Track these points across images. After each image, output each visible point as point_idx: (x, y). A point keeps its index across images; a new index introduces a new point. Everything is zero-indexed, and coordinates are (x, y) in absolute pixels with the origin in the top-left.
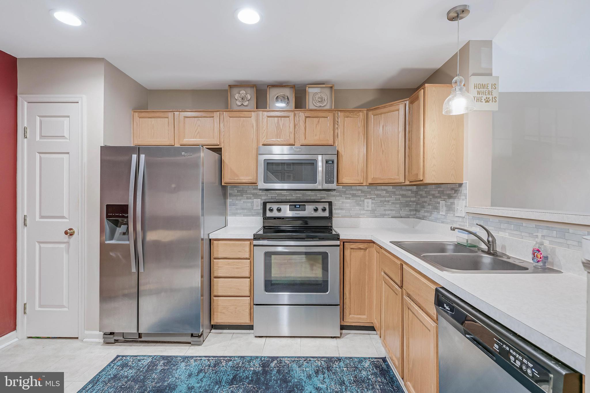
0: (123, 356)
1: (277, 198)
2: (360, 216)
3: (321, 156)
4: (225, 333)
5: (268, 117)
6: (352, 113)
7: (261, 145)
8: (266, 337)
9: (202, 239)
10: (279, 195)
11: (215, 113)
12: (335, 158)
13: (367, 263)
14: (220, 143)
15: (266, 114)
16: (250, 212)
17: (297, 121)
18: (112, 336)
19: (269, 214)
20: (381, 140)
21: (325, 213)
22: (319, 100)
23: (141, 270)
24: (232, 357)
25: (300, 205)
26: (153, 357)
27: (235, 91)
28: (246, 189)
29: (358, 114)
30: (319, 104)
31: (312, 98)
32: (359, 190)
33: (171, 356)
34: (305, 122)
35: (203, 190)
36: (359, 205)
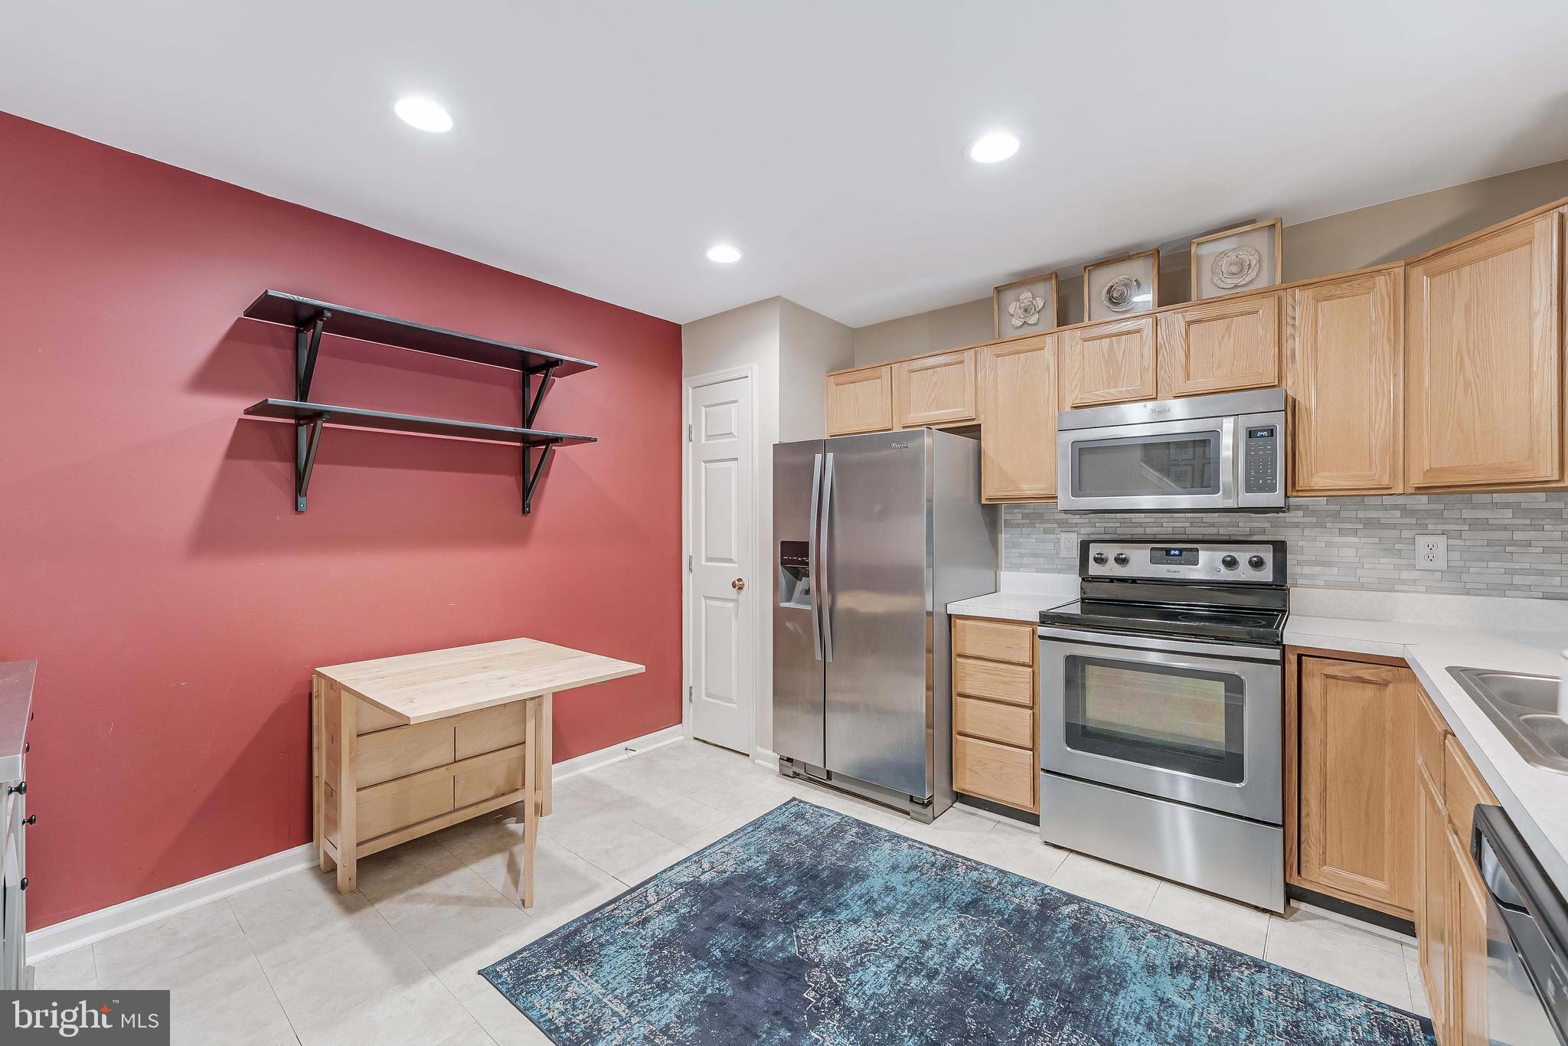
0: (801, 801)
1: (1119, 531)
2: (1397, 587)
3: (1232, 418)
4: (983, 817)
5: (1085, 340)
6: (1345, 285)
7: (1068, 409)
8: (1071, 851)
9: (930, 614)
10: (1123, 523)
11: (966, 354)
12: (1278, 421)
13: (1389, 726)
14: (976, 415)
15: (1078, 333)
16: (1051, 564)
17: (1163, 339)
18: (789, 764)
19: (1094, 569)
20: (1459, 350)
21: (1263, 572)
22: (1234, 269)
23: (829, 659)
24: (981, 864)
25: (1181, 550)
26: (843, 818)
27: (1009, 296)
28: (1042, 511)
29: (1368, 284)
30: (1231, 282)
31: (1210, 267)
32: (1395, 507)
33: (871, 826)
34: (1187, 335)
35: (930, 514)
36: (1390, 552)
